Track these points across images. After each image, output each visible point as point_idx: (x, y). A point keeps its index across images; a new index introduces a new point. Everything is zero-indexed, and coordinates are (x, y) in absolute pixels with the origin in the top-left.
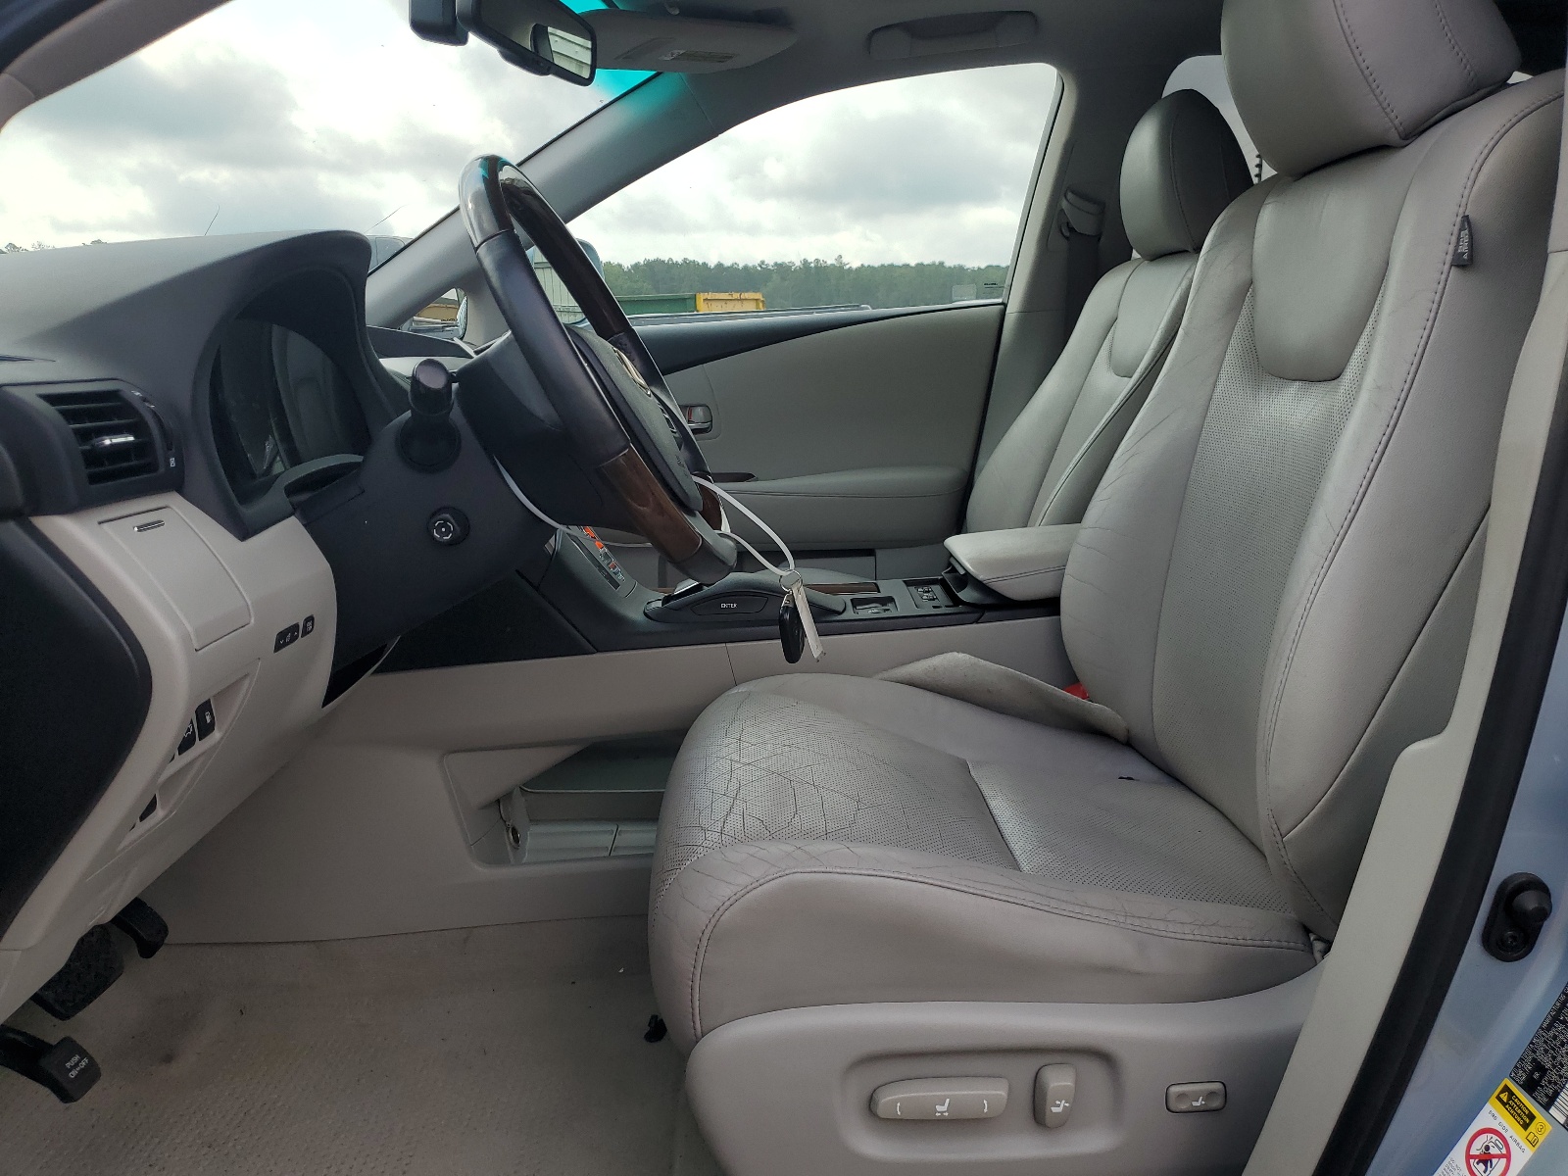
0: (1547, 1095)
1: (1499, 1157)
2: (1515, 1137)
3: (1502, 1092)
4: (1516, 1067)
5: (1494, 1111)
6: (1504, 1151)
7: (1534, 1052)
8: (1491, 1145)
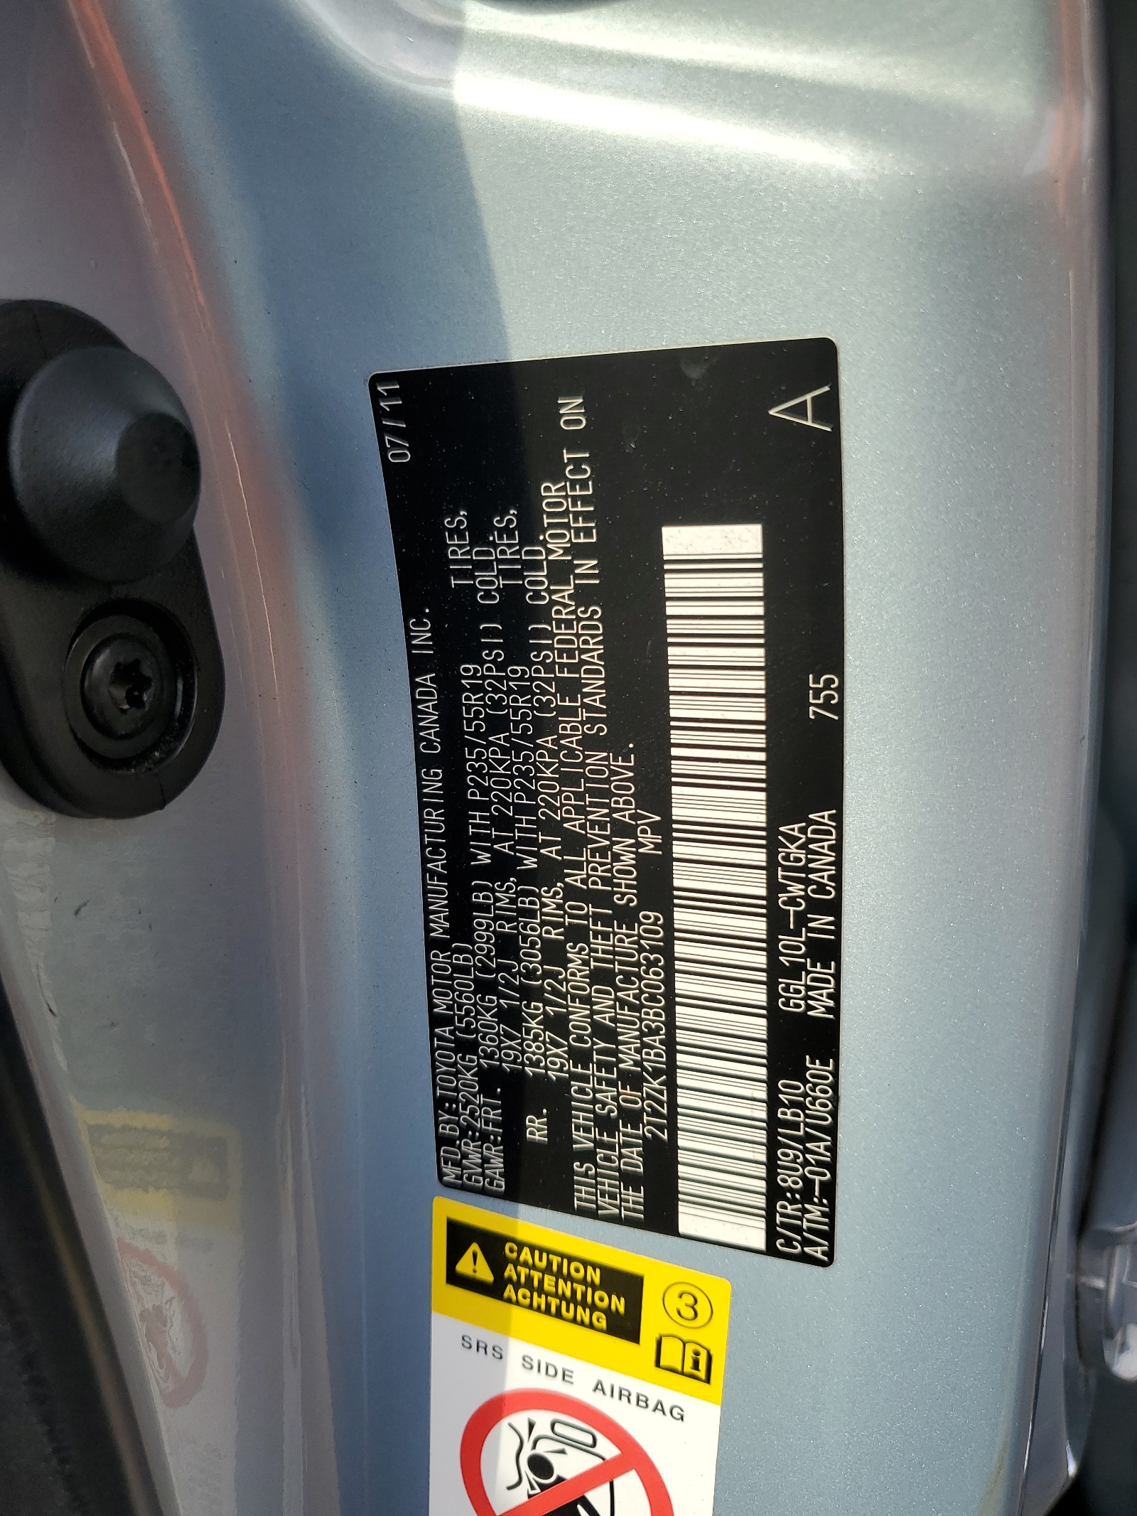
0: (628, 1179)
1: (606, 1473)
2: (612, 1378)
3: (454, 1255)
4: (441, 1141)
5: (476, 1334)
6: (608, 1449)
7: (471, 1047)
8: (543, 1449)
